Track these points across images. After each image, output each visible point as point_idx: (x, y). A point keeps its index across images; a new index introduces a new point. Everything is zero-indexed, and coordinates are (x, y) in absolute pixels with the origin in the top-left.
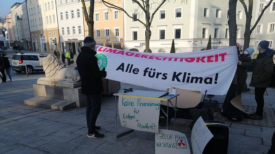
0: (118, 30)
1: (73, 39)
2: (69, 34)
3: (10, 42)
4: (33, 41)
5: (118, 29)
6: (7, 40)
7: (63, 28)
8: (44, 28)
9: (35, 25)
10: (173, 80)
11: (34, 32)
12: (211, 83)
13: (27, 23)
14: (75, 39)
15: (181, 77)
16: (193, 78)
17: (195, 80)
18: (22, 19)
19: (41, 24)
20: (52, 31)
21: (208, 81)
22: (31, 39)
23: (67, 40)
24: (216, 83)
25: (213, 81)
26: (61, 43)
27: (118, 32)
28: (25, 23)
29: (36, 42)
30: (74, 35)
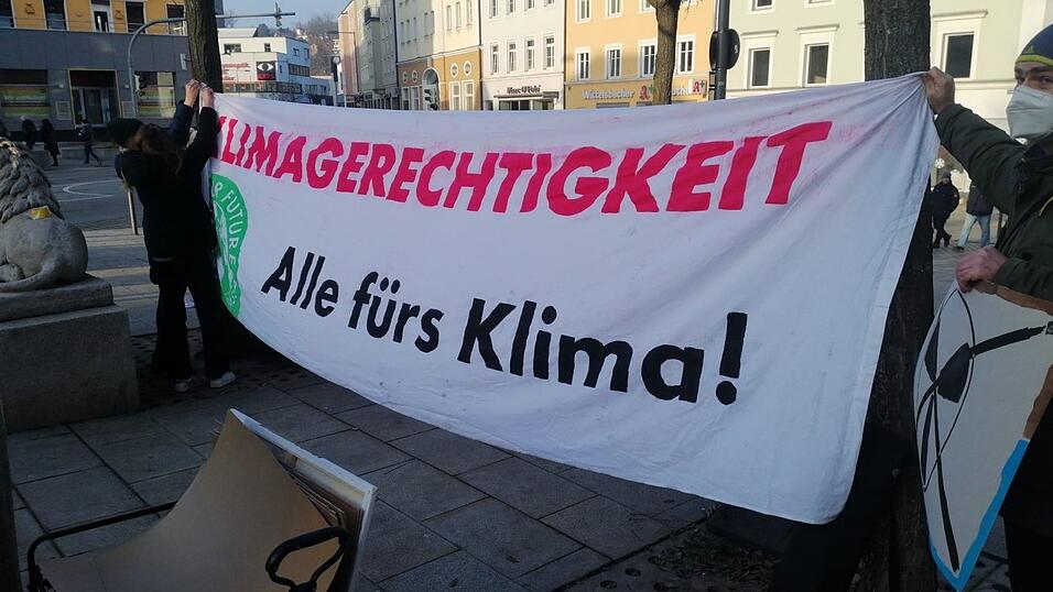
0: (690, 48)
1: (525, 89)
2: (512, 67)
3: (348, 100)
4: (403, 98)
5: (691, 44)
6: (341, 92)
7: (495, 49)
8: (437, 48)
9: (412, 39)
10: (464, 356)
11: (410, 65)
12: (688, 391)
13: (392, 32)
14: (529, 89)
15: (502, 338)
16: (568, 346)
17: (582, 360)
18: (378, 19)
19: (429, 37)
20: (460, 58)
21: (672, 372)
22: (398, 91)
23: (505, 93)
24: (726, 394)
25: (710, 377)
26: (484, 104)
27: (690, 54)
28: (386, 31)
29: (413, 98)
30: (531, 71)
